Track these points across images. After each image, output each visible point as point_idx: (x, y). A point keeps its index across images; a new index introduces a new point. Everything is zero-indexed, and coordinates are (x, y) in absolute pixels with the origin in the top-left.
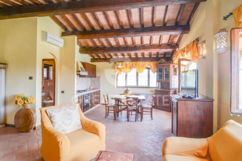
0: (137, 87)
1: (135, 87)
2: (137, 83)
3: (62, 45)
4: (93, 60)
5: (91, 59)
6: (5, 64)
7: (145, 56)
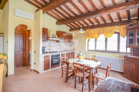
0: (106, 51)
1: (104, 51)
2: (106, 48)
3: (33, 18)
4: (71, 30)
5: (70, 29)
6: (3, 34)
7: (114, 21)
